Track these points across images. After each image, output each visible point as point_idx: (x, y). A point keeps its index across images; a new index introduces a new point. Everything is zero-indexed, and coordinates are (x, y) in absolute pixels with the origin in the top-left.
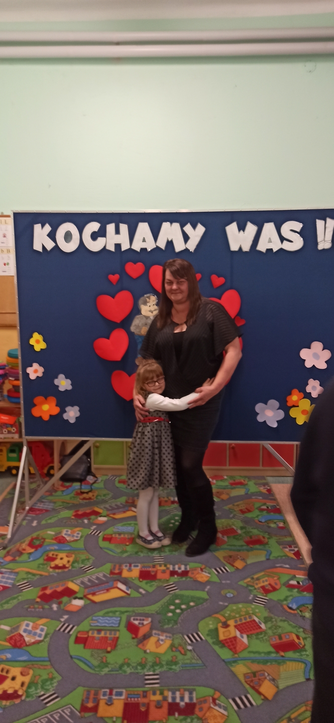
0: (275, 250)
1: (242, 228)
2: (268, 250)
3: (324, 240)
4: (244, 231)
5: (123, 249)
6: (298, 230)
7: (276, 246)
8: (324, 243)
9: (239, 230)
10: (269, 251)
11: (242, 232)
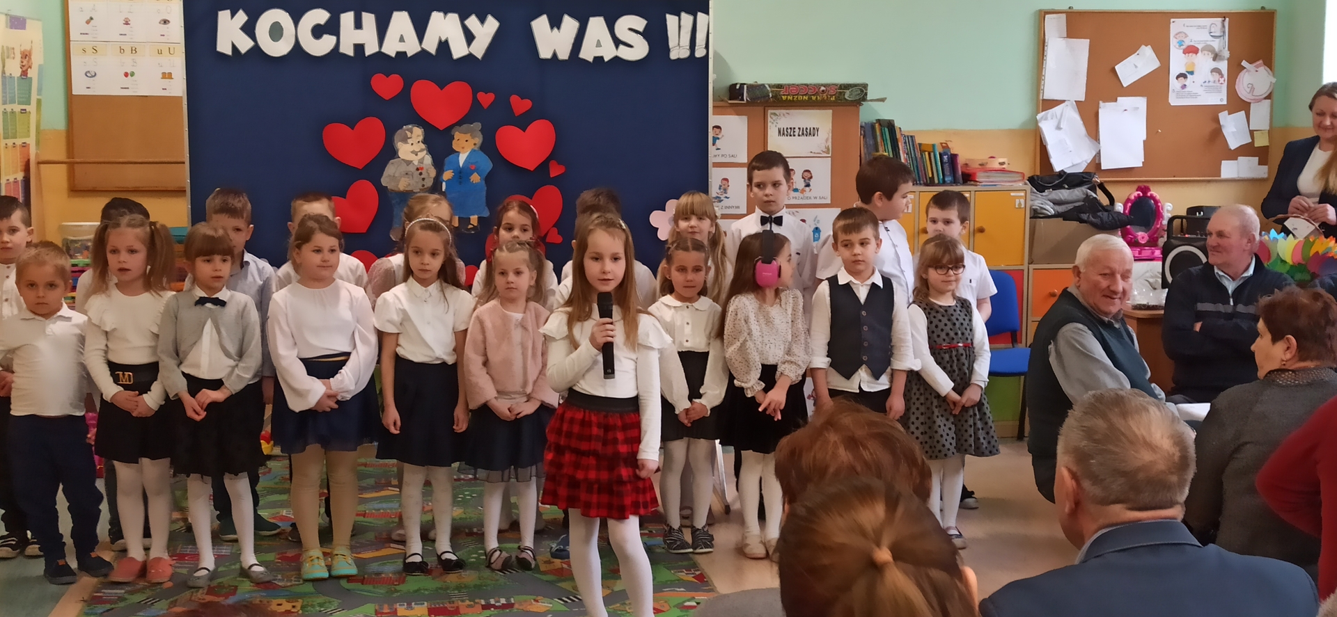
0: (606, 59)
1: (555, 23)
2: (595, 58)
3: (679, 44)
4: (559, 28)
5: (368, 53)
6: (641, 29)
7: (608, 52)
8: (678, 50)
9: (552, 28)
10: (599, 59)
11: (555, 30)
